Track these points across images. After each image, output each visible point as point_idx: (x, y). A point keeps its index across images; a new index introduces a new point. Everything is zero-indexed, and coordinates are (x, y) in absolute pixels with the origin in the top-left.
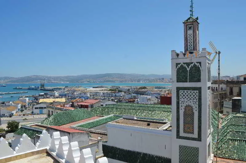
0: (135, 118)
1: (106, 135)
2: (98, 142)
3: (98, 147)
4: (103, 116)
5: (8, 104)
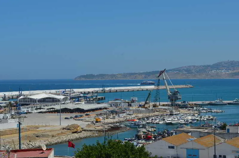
5: (235, 132)
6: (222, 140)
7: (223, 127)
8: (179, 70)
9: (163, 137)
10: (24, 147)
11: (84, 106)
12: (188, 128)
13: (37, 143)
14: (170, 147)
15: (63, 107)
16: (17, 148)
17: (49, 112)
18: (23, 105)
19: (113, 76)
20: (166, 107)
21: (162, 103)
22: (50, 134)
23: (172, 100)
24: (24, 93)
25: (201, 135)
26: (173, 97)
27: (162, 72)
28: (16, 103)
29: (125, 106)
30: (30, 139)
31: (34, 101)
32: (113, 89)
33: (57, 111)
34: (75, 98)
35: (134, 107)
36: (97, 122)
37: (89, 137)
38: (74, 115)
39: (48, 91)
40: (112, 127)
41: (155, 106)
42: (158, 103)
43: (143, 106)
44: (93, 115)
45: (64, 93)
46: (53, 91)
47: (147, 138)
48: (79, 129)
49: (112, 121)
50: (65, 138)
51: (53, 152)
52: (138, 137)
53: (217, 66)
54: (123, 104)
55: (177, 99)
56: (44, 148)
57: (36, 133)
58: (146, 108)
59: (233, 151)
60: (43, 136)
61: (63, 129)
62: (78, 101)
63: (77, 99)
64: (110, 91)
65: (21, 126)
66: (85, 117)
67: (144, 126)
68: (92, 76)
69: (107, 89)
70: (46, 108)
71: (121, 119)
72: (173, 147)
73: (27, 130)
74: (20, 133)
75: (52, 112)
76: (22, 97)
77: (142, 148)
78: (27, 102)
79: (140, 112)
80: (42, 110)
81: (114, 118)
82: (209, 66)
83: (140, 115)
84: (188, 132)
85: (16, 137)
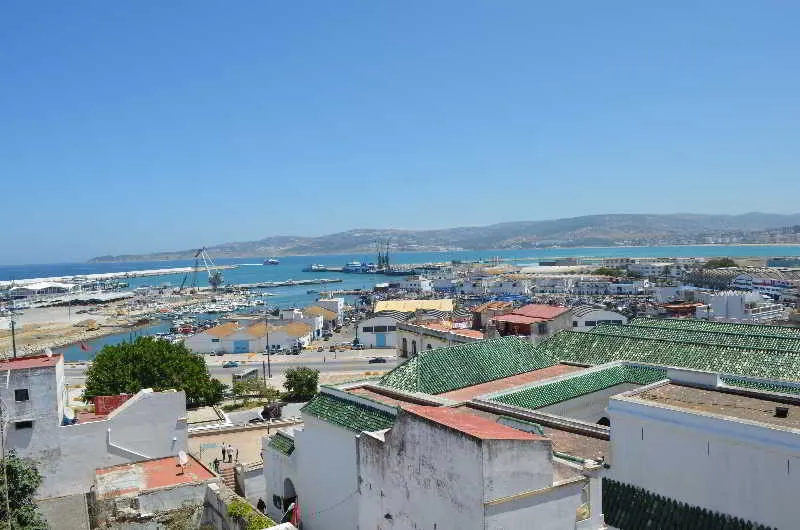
0: (720, 384)
1: (607, 438)
2: (588, 477)
3: (586, 499)
4: (586, 367)
5: (289, 317)
6: (275, 328)
7: (276, 313)
8: (222, 248)
9: (206, 328)
10: (20, 353)
11: (100, 295)
12: (234, 316)
13: (38, 347)
14: (214, 340)
15: (74, 298)
16: (12, 356)
17: (54, 305)
18: (16, 298)
19: (139, 257)
20: (207, 293)
21: (201, 288)
22: (56, 334)
23: (214, 284)
24: (17, 282)
25: (251, 324)
26: (215, 281)
27: (200, 251)
28: (7, 296)
29: (156, 293)
30: (29, 341)
31: (33, 292)
32: (138, 272)
33: (66, 304)
34: (88, 286)
35: (168, 294)
36: (119, 315)
37: (111, 334)
38: (88, 308)
39: (51, 279)
40: (139, 321)
41: (192, 292)
42: (196, 288)
43: (179, 293)
44: (113, 307)
45: (75, 280)
46: (59, 279)
47: (186, 332)
48: (96, 326)
49: (138, 313)
50: (77, 337)
51: (62, 359)
52: (174, 331)
53: (266, 242)
54: (151, 291)
55: (220, 282)
56: (50, 354)
57: (35, 333)
58: (181, 295)
59: (288, 340)
60: (51, 337)
61: (75, 326)
62: (94, 289)
63: (93, 287)
64: (135, 276)
65: (16, 327)
66: (103, 311)
67: (180, 317)
68: (110, 258)
69: (130, 274)
70: (50, 300)
71: (152, 310)
72: (217, 340)
73: (23, 330)
74: (13, 334)
75: (58, 305)
76: (14, 288)
77: (181, 345)
78: (22, 294)
79: (176, 300)
80: (44, 304)
81: (141, 309)
82: (254, 243)
83: (174, 305)
84: (234, 321)
85: (8, 341)
